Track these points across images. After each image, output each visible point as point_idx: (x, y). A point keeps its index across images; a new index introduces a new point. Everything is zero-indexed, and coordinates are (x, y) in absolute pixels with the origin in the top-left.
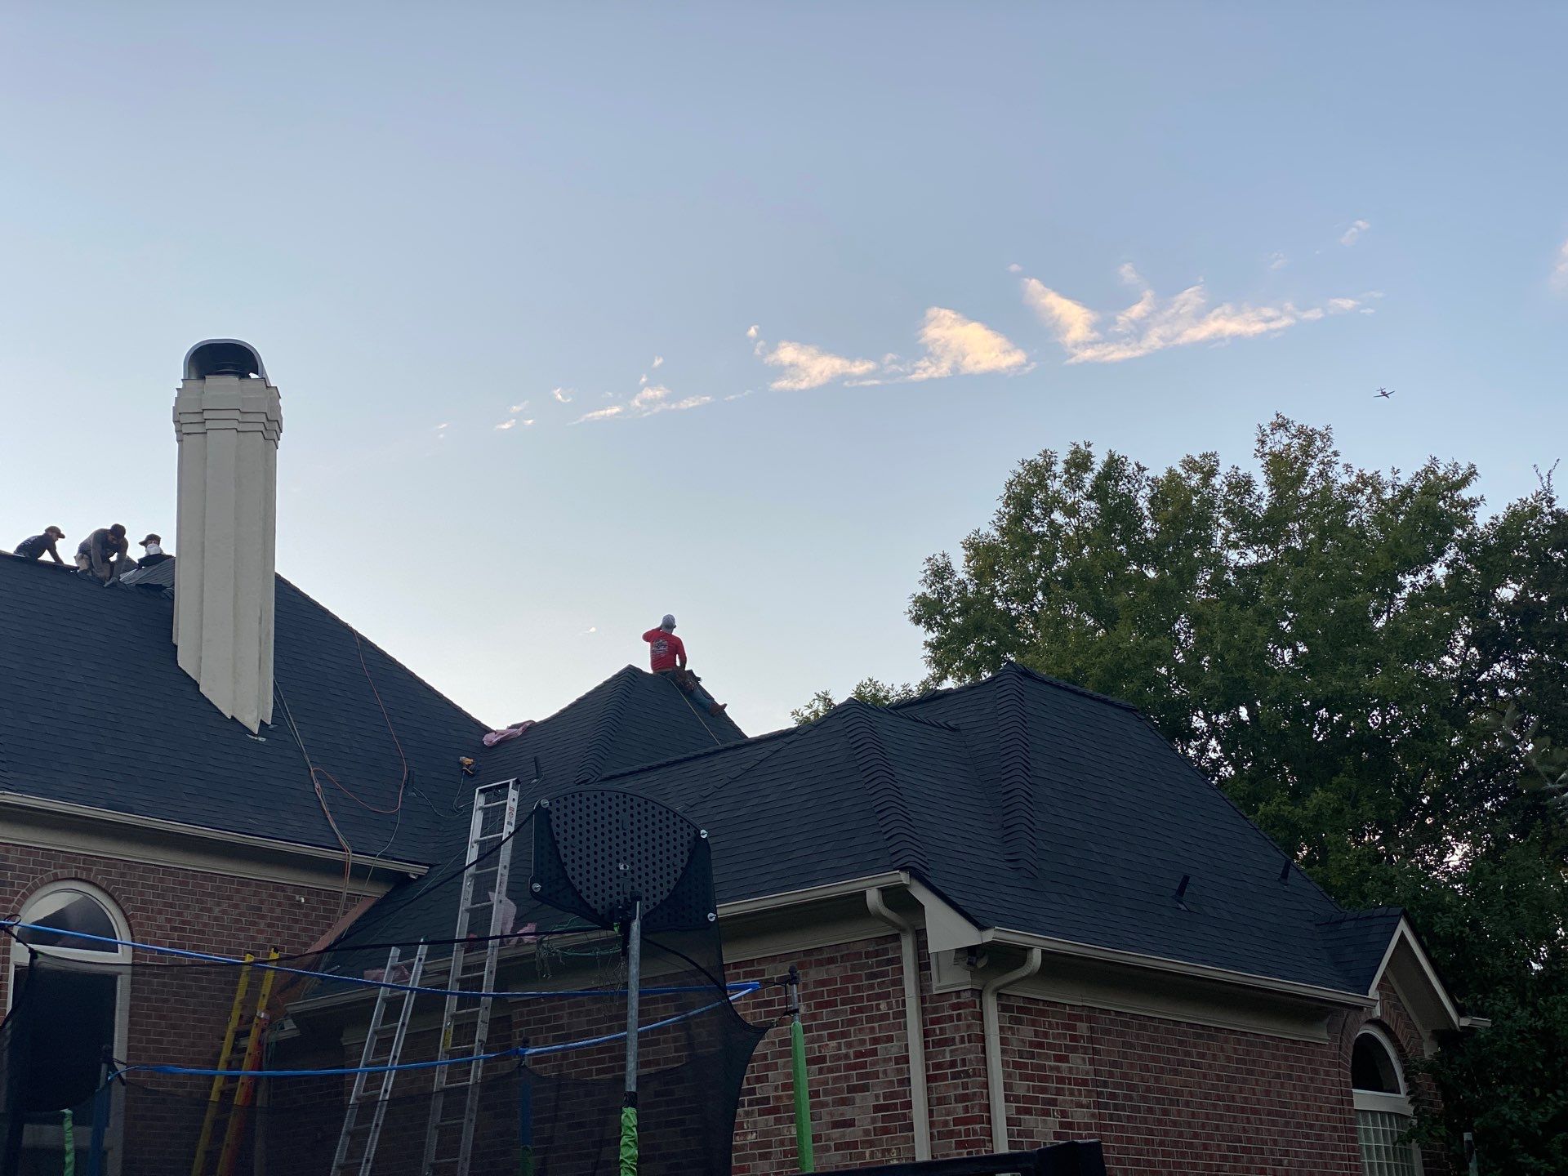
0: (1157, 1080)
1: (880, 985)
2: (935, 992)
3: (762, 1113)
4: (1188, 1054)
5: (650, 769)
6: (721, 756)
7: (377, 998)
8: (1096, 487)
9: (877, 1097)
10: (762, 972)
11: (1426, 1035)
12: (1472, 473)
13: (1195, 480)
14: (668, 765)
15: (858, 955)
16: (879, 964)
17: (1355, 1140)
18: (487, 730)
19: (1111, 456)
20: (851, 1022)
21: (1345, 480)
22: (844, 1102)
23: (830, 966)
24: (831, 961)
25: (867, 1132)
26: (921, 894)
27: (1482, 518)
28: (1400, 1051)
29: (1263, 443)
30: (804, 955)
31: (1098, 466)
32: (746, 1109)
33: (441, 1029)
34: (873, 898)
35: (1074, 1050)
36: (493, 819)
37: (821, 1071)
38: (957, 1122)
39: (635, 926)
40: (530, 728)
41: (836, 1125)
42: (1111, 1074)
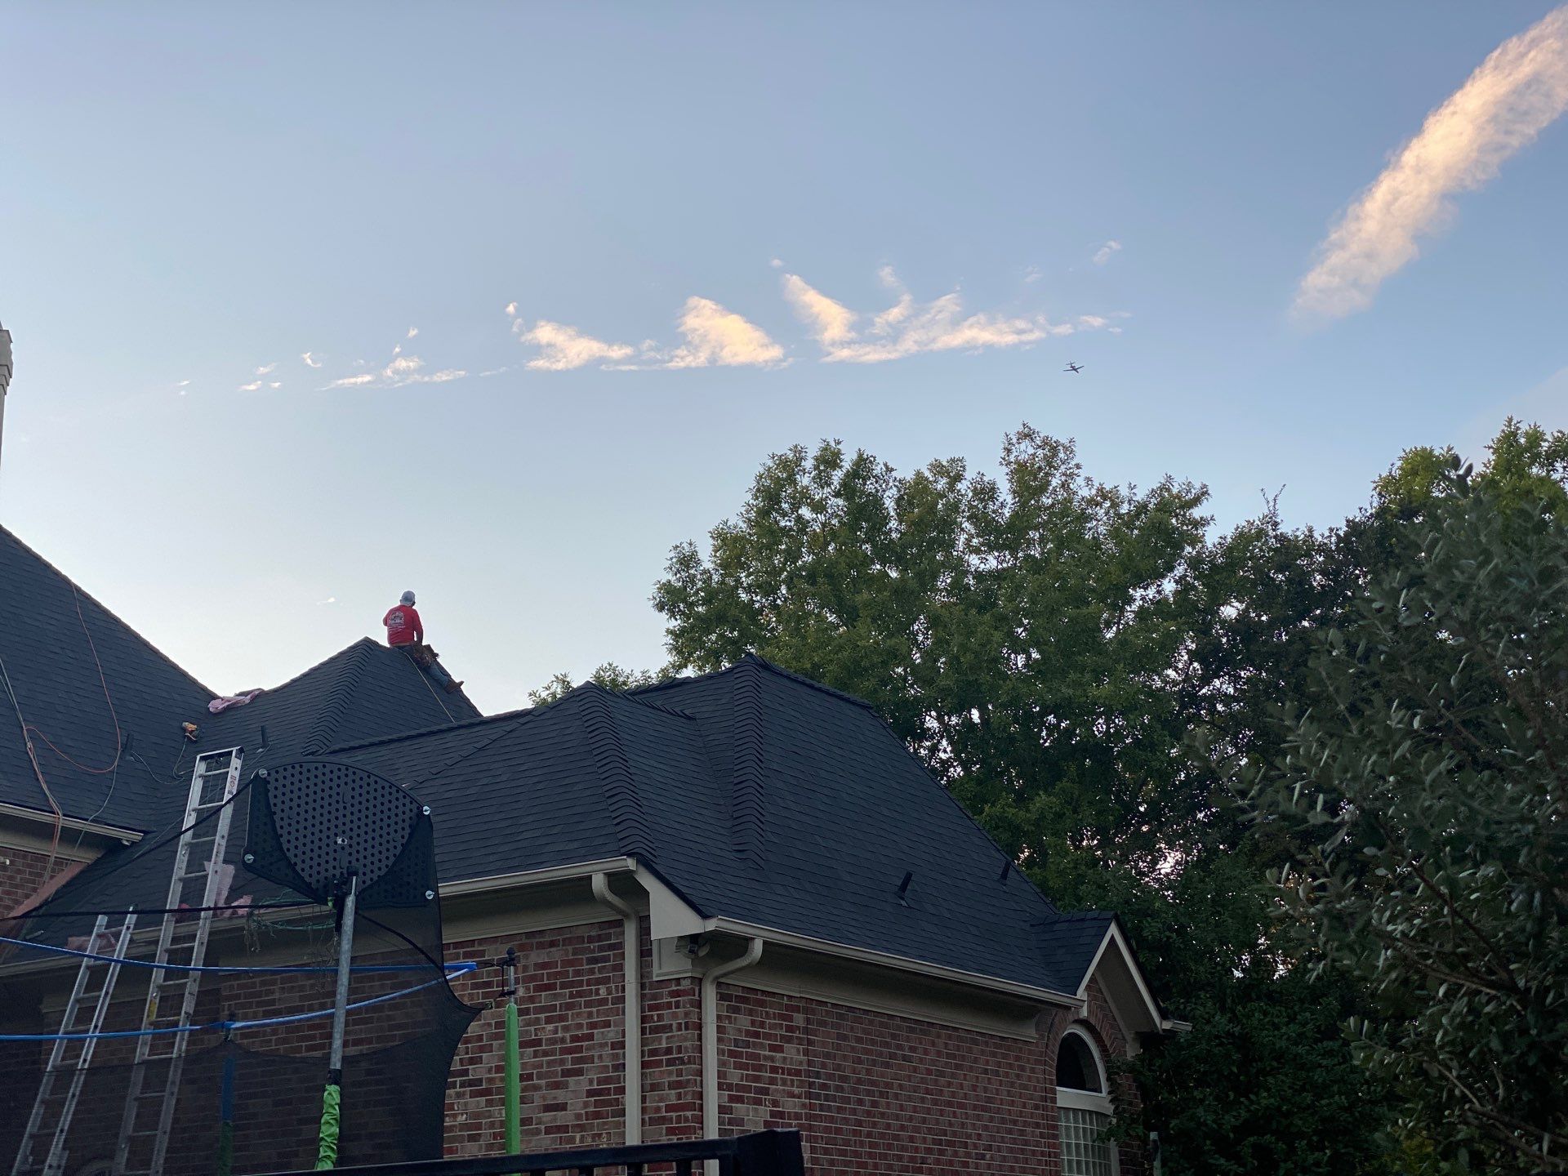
0: (869, 1072)
1: (601, 970)
2: (655, 979)
3: (473, 1095)
4: (900, 1047)
5: (382, 743)
6: (453, 734)
7: (80, 966)
8: (845, 484)
9: (591, 1081)
10: (482, 953)
11: (1129, 1036)
12: (1204, 493)
13: (942, 484)
14: (400, 740)
15: (581, 939)
16: (601, 949)
17: (1056, 1137)
18: (214, 697)
19: (860, 456)
20: (569, 1006)
21: (1085, 492)
22: (556, 1086)
23: (552, 949)
24: (553, 944)
25: (578, 1116)
26: (647, 881)
27: (1212, 537)
28: (1104, 1050)
29: (1009, 451)
30: (526, 938)
31: (847, 464)
32: (458, 1090)
33: (146, 1000)
34: (599, 883)
35: (789, 1040)
36: (213, 786)
37: (536, 1054)
38: (669, 1108)
39: (350, 902)
40: (259, 697)
41: (548, 1108)
42: (824, 1066)
